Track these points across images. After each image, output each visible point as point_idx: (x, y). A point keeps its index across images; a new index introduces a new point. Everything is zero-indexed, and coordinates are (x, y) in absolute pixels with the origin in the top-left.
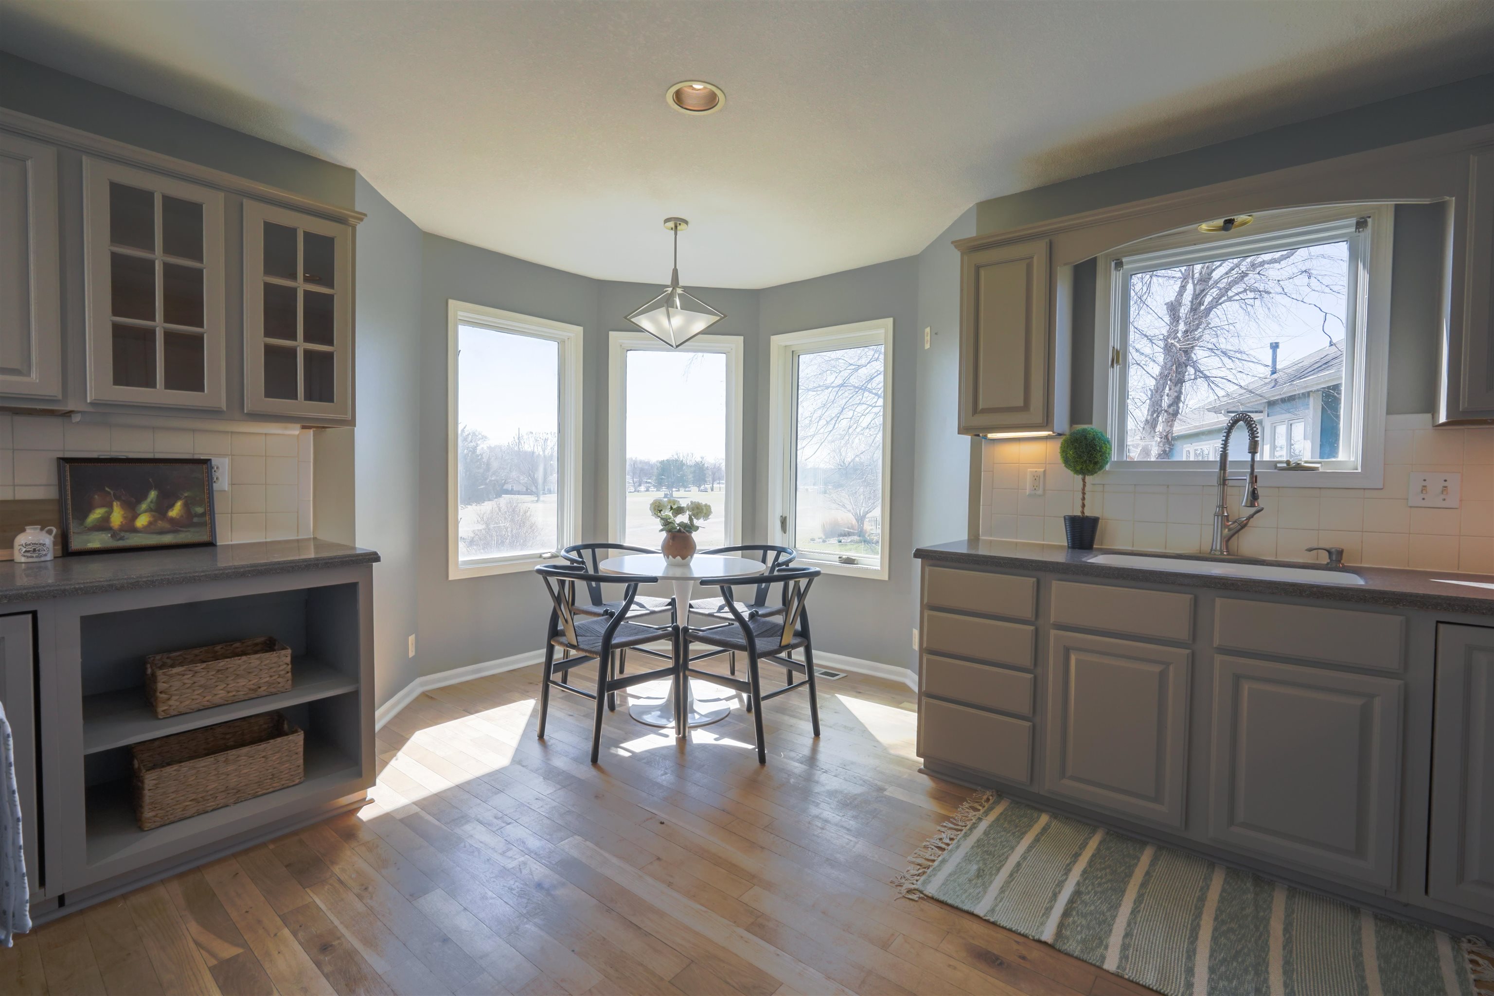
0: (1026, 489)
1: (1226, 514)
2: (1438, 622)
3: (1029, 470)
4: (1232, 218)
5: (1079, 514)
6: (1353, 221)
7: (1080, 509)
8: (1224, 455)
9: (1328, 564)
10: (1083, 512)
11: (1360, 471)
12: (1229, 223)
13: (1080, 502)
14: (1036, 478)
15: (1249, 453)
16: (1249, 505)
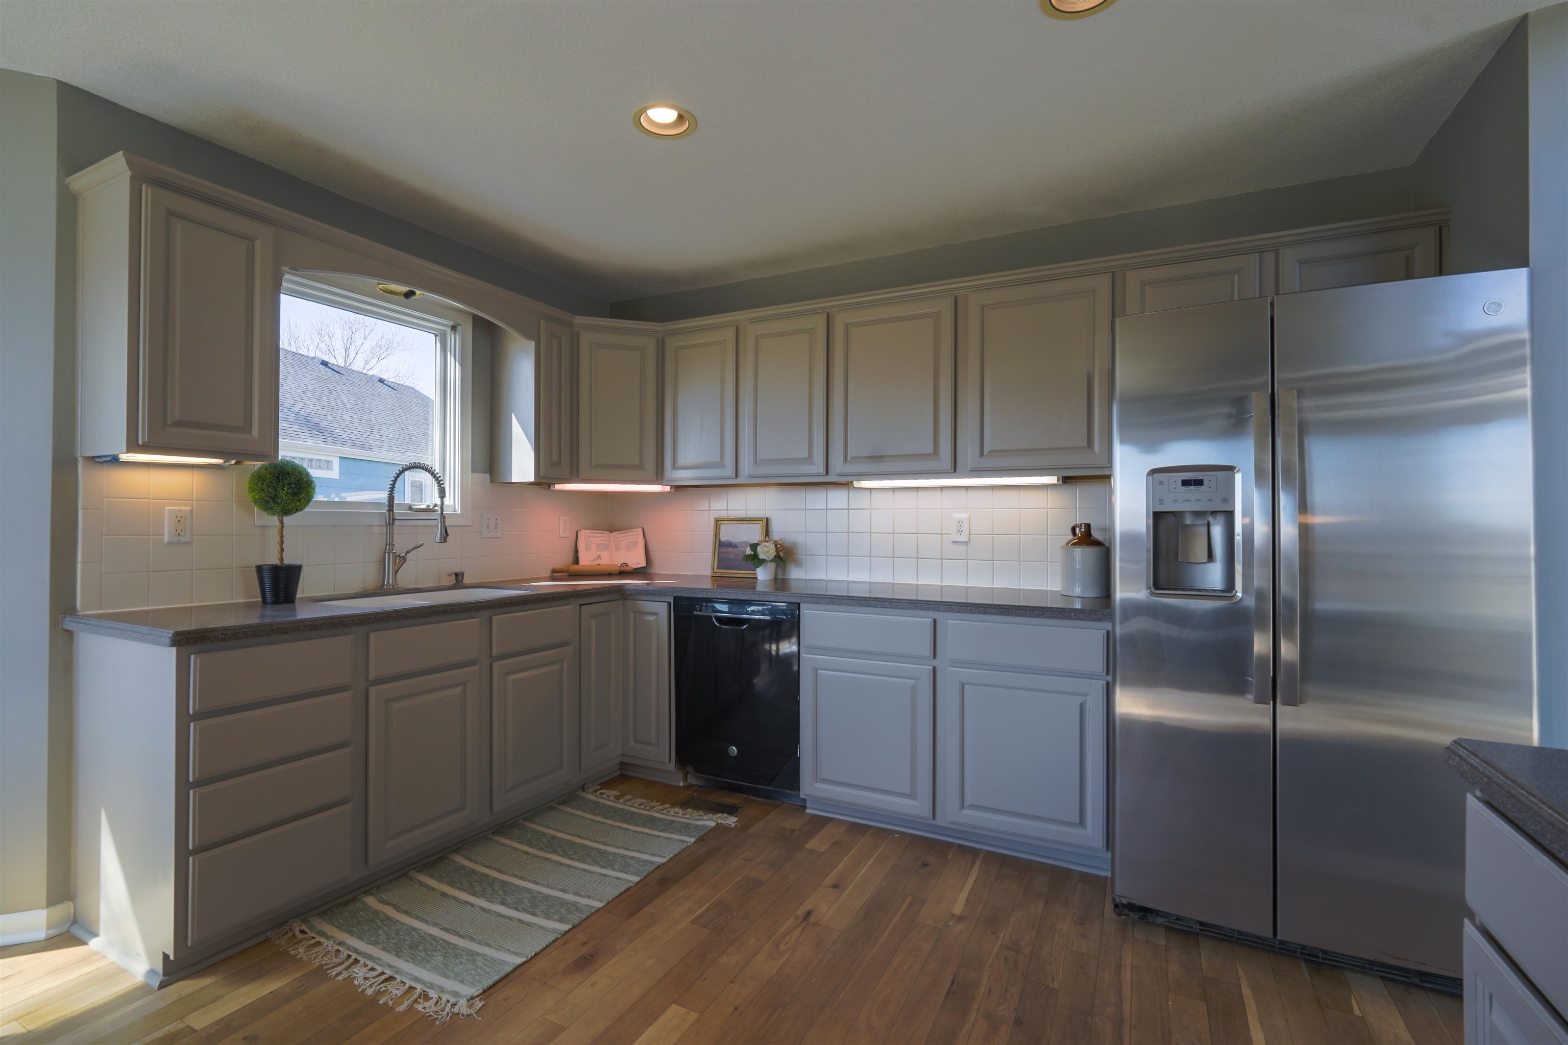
0: (164, 535)
1: (394, 551)
2: (581, 605)
3: (166, 508)
4: (415, 290)
5: (277, 562)
6: (451, 323)
7: (277, 554)
8: (391, 498)
9: (455, 584)
10: (282, 559)
11: (459, 513)
12: (409, 294)
13: (278, 547)
14: (179, 519)
15: (439, 497)
16: (443, 541)
